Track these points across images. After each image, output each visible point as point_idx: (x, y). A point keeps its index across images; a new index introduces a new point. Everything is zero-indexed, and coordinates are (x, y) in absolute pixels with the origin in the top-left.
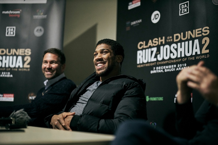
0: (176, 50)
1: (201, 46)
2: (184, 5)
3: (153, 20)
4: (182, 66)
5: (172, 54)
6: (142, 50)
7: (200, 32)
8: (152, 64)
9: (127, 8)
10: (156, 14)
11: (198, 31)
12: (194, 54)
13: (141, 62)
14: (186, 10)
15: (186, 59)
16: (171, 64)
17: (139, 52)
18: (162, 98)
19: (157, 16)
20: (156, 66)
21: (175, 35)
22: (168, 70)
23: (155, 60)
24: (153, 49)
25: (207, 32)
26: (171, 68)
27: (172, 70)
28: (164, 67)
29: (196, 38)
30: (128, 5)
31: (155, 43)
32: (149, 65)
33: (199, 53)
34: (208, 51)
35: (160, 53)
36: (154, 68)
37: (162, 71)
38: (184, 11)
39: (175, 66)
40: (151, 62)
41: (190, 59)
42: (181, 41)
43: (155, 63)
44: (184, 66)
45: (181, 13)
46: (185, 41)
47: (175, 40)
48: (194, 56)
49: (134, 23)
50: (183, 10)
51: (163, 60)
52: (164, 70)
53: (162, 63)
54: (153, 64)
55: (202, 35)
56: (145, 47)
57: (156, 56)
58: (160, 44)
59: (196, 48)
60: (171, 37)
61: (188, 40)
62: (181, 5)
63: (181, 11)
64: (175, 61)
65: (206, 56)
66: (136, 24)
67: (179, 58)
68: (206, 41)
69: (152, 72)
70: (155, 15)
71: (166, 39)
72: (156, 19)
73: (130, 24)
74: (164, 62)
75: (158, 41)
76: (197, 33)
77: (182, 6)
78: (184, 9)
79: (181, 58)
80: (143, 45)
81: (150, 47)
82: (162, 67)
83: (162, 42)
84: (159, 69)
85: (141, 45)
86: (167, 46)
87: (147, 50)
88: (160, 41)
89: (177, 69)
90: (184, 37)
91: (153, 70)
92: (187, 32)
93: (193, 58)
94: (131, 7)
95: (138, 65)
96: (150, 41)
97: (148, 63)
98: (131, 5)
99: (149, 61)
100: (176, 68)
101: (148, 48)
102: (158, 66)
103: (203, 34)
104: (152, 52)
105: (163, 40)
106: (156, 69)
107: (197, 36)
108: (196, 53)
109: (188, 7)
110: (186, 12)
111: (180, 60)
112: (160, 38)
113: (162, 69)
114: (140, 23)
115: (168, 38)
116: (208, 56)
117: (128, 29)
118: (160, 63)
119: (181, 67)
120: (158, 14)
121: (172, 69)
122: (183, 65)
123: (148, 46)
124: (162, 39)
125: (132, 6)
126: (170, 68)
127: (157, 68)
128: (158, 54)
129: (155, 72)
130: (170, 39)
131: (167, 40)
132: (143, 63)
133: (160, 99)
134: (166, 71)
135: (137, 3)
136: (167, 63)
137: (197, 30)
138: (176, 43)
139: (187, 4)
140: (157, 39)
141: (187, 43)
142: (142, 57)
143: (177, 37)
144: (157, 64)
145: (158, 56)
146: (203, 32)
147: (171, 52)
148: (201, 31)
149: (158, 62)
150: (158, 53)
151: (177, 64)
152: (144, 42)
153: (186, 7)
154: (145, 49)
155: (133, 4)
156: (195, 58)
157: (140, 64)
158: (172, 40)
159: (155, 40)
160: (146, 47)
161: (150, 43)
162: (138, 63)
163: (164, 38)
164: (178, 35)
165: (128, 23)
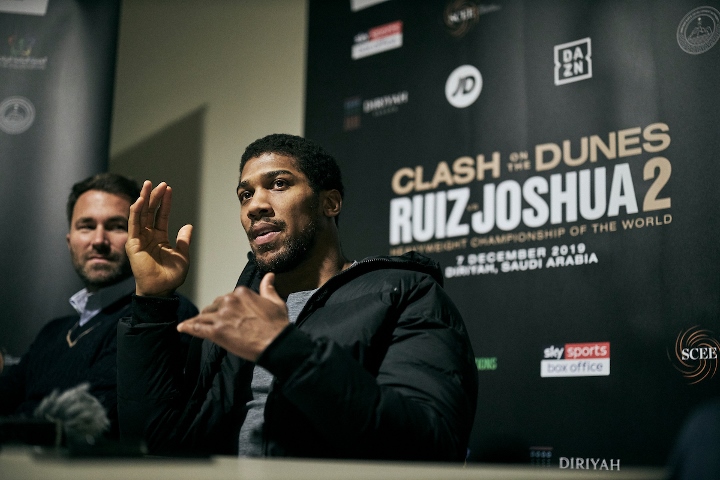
0: (547, 197)
1: (641, 187)
2: (573, 49)
3: (454, 94)
4: (569, 252)
5: (528, 213)
6: (411, 195)
7: (636, 140)
8: (449, 246)
9: (349, 52)
10: (467, 78)
11: (627, 137)
12: (614, 211)
13: (407, 239)
14: (579, 67)
15: (583, 229)
16: (528, 245)
17: (396, 205)
18: (493, 360)
19: (469, 83)
20: (467, 251)
21: (540, 150)
22: (515, 266)
23: (464, 230)
24: (453, 194)
25: (660, 143)
26: (528, 259)
27: (532, 267)
28: (500, 256)
29: (619, 160)
30: (352, 43)
31: (463, 175)
32: (438, 247)
33: (632, 208)
34: (666, 203)
35: (481, 208)
36: (460, 259)
37: (491, 268)
38: (572, 70)
39: (542, 251)
40: (446, 239)
41: (598, 228)
42: (563, 169)
43: (464, 242)
44: (577, 253)
45: (562, 77)
46: (577, 169)
47: (540, 166)
48: (613, 218)
49: (376, 104)
50: (568, 67)
51: (496, 231)
52: (498, 265)
53: (491, 240)
54: (457, 245)
55: (643, 150)
56: (420, 186)
57: (466, 219)
58: (481, 176)
59: (622, 193)
60: (524, 155)
61: (590, 166)
62: (561, 52)
63: (562, 70)
64: (540, 235)
65: (661, 220)
66: (386, 107)
67: (557, 226)
68: (657, 171)
69: (450, 272)
70: (463, 81)
71: (504, 162)
72: (465, 92)
73: (361, 107)
74: (500, 240)
75: (475, 167)
76: (623, 142)
77: (565, 53)
78: (572, 62)
79: (565, 224)
80: (413, 179)
81: (443, 187)
82: (491, 254)
83: (488, 173)
84: (477, 264)
85: (404, 181)
86: (511, 185)
87: (430, 197)
88: (482, 166)
89: (550, 263)
90: (576, 154)
91: (454, 264)
92: (584, 141)
93: (612, 227)
94: (365, 48)
95: (396, 247)
96: (443, 167)
97: (433, 240)
98: (363, 42)
99: (440, 235)
100: (545, 260)
101: (434, 191)
102: (477, 251)
103: (648, 147)
104: (450, 205)
105: (495, 165)
106: (465, 263)
107: (623, 153)
108: (623, 209)
109: (588, 59)
110: (579, 74)
111: (561, 232)
112: (481, 159)
113: (489, 264)
114: (401, 106)
115: (514, 157)
116: (668, 219)
117: (352, 123)
118: (483, 241)
119: (566, 257)
120: (472, 78)
121: (531, 262)
122: (573, 248)
123: (435, 183)
124: (488, 159)
125: (367, 49)
126: (524, 261)
127: (472, 258)
128: (474, 212)
129: (462, 271)
130: (520, 161)
131: (510, 166)
132: (415, 242)
133: (483, 364)
134: (506, 268)
135: (389, 39)
136: (512, 241)
137: (622, 134)
138: (546, 175)
139: (584, 47)
140: (469, 161)
141: (585, 175)
142: (411, 219)
143: (548, 156)
144: (471, 244)
145: (476, 218)
146: (646, 141)
147: (525, 205)
148: (640, 136)
149: (474, 240)
150: (475, 207)
151: (548, 244)
152: (419, 171)
153: (581, 56)
154: (424, 193)
155: (370, 39)
156: (619, 226)
157: (402, 245)
158: (527, 165)
159: (464, 165)
160: (426, 186)
161: (442, 173)
162: (394, 239)
163: (496, 156)
164: (553, 148)
165: (351, 104)
